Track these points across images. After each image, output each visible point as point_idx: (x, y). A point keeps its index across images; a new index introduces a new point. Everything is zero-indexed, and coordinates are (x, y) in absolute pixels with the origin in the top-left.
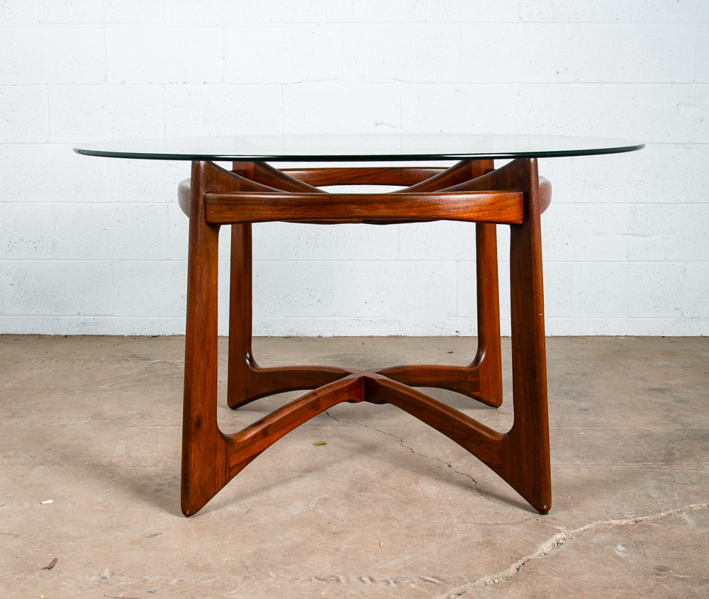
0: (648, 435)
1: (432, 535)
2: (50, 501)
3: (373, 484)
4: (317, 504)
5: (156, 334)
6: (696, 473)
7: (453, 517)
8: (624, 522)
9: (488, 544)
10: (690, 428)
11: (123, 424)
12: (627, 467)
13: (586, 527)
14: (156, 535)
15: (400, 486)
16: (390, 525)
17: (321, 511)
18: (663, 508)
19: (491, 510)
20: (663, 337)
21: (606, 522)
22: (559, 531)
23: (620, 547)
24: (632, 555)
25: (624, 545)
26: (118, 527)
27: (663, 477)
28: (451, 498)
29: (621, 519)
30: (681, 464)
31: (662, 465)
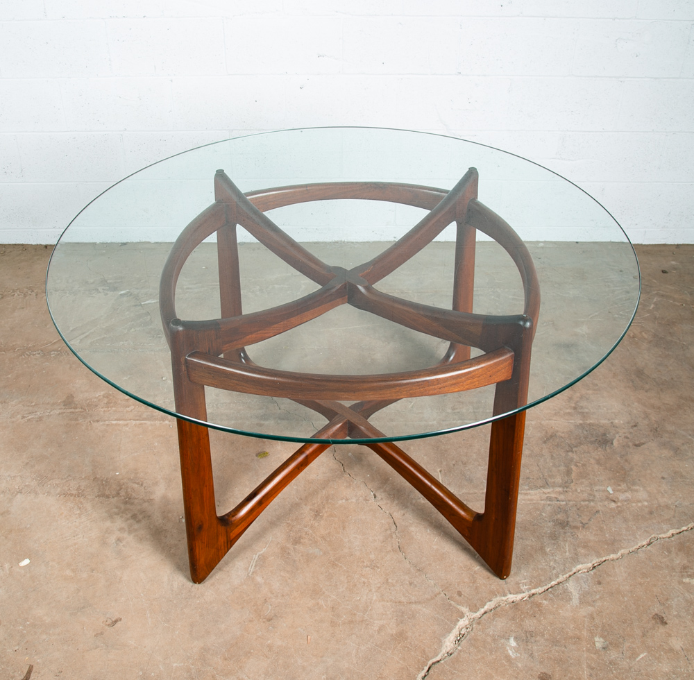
0: (551, 436)
1: (352, 621)
2: (26, 562)
3: (306, 529)
4: (256, 566)
5: (125, 241)
6: (587, 506)
7: (373, 590)
8: (519, 597)
9: (401, 636)
10: (588, 422)
11: (91, 416)
12: (529, 497)
13: (486, 607)
14: (116, 621)
15: (329, 533)
16: (318, 604)
17: (259, 579)
18: (554, 572)
19: (407, 577)
20: (577, 242)
21: (504, 598)
22: (462, 616)
23: (513, 643)
24: (521, 654)
25: (516, 638)
26: (83, 608)
27: (559, 516)
28: (372, 557)
29: (517, 593)
30: (576, 490)
31: (560, 493)
